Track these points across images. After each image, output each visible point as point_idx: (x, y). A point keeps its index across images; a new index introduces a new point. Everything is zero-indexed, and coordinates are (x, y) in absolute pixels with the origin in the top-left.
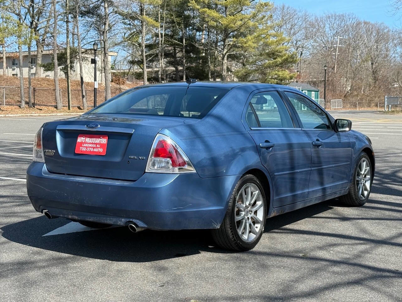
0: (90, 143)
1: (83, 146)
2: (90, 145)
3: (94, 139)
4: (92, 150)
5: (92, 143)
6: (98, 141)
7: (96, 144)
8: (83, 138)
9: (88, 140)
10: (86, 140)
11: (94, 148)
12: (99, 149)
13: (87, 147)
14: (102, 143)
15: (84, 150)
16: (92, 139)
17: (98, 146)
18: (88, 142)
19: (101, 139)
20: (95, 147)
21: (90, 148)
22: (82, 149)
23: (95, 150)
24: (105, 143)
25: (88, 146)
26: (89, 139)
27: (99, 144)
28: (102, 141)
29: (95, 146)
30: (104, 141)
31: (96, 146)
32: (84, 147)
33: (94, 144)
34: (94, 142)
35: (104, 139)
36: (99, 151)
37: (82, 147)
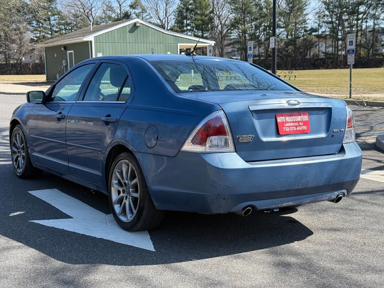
0: (291, 122)
1: (285, 125)
2: (292, 124)
3: (294, 117)
4: (295, 129)
5: (293, 122)
6: (299, 118)
7: (298, 122)
8: (282, 118)
9: (288, 119)
10: (287, 119)
11: (296, 127)
12: (303, 127)
13: (289, 127)
14: (304, 120)
15: (288, 130)
16: (292, 117)
17: (300, 124)
18: (289, 121)
19: (301, 117)
20: (298, 126)
21: (293, 127)
22: (285, 129)
23: (298, 128)
24: (307, 120)
25: (290, 125)
26: (288, 117)
27: (301, 122)
28: (303, 118)
29: (297, 124)
30: (305, 118)
31: (299, 124)
32: (287, 127)
33: (296, 122)
34: (294, 121)
35: (305, 116)
36: (303, 129)
37: (285, 127)
